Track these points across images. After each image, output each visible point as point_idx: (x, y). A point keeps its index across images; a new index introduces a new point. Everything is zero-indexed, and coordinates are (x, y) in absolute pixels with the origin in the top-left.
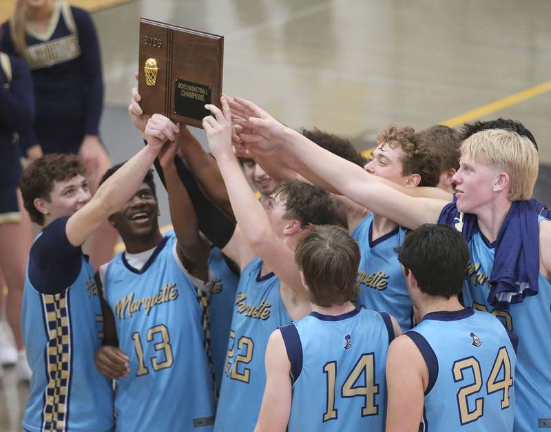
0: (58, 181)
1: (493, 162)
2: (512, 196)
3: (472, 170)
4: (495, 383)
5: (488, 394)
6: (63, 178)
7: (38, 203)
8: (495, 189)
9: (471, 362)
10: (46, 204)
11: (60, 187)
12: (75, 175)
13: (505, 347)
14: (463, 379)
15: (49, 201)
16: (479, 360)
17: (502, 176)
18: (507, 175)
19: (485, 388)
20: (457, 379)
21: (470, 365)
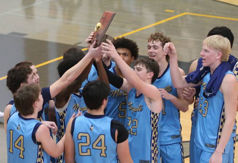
1: (216, 49)
2: (222, 60)
3: (208, 52)
4: (96, 146)
8: (217, 58)
13: (104, 135)
16: (90, 135)
17: (219, 53)
18: (220, 53)
19: (91, 145)
20: (79, 139)
21: (86, 136)
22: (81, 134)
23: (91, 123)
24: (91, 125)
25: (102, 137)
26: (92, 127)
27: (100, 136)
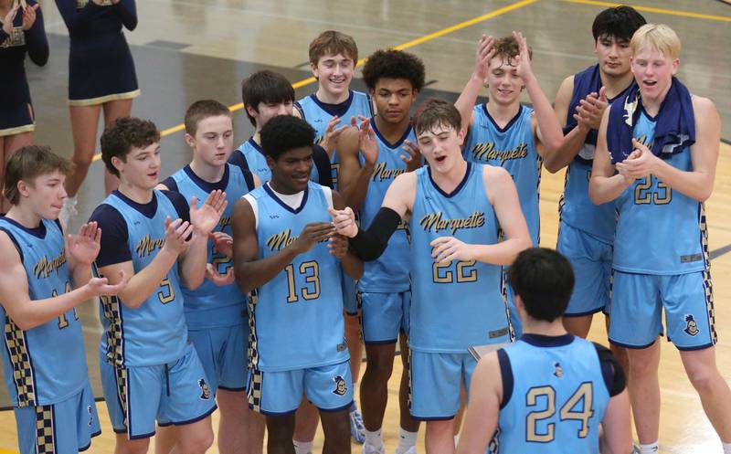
0: (136, 146)
4: (570, 411)
5: (561, 420)
6: (139, 145)
7: (114, 160)
9: (548, 390)
10: (122, 163)
11: (137, 151)
12: (151, 143)
13: (591, 382)
14: (535, 405)
15: (125, 162)
16: (556, 390)
19: (557, 415)
20: (529, 403)
21: (546, 392)
22: (534, 392)
23: (554, 357)
24: (555, 363)
25: (586, 389)
26: (558, 368)
27: (582, 387)
